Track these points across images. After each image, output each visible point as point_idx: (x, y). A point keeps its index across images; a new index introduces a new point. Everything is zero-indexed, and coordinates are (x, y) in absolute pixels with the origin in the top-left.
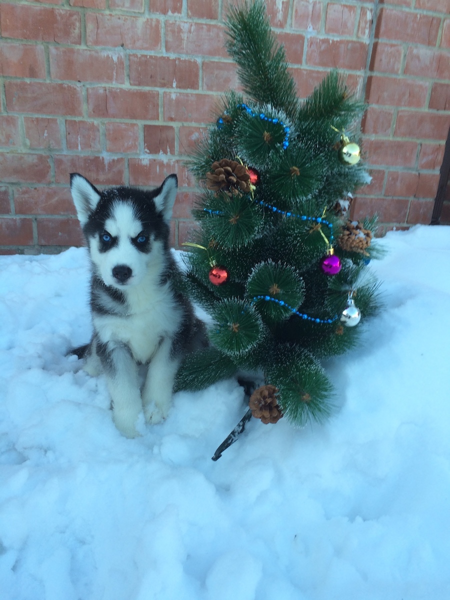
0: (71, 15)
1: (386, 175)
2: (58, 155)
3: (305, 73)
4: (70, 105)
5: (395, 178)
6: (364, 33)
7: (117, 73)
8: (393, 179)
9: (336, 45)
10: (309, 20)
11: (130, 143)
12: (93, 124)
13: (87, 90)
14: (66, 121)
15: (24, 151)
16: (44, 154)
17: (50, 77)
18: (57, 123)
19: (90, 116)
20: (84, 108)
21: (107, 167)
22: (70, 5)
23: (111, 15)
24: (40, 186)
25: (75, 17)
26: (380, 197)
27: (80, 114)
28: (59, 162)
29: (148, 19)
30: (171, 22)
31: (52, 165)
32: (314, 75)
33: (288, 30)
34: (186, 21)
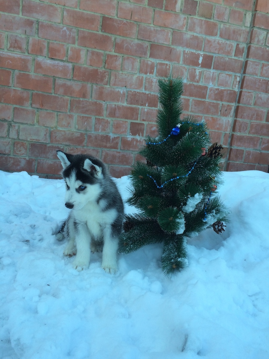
0: (105, 72)
1: (245, 152)
2: (89, 133)
3: (207, 103)
4: (98, 111)
5: (249, 153)
6: (236, 87)
7: (121, 99)
8: (248, 154)
9: (222, 91)
10: (211, 80)
11: (123, 130)
12: (108, 120)
13: (107, 105)
14: (96, 118)
15: (74, 131)
16: (83, 133)
17: (91, 98)
18: (91, 119)
19: (107, 117)
20: (105, 113)
21: (111, 140)
22: (105, 68)
23: (122, 73)
24: (79, 147)
25: (107, 73)
26: (241, 163)
27: (103, 116)
28: (90, 137)
29: (138, 76)
30: (148, 78)
31: (86, 137)
32: (212, 104)
33: (200, 84)
34: (155, 78)
